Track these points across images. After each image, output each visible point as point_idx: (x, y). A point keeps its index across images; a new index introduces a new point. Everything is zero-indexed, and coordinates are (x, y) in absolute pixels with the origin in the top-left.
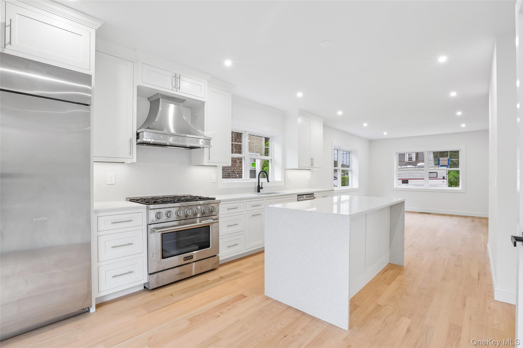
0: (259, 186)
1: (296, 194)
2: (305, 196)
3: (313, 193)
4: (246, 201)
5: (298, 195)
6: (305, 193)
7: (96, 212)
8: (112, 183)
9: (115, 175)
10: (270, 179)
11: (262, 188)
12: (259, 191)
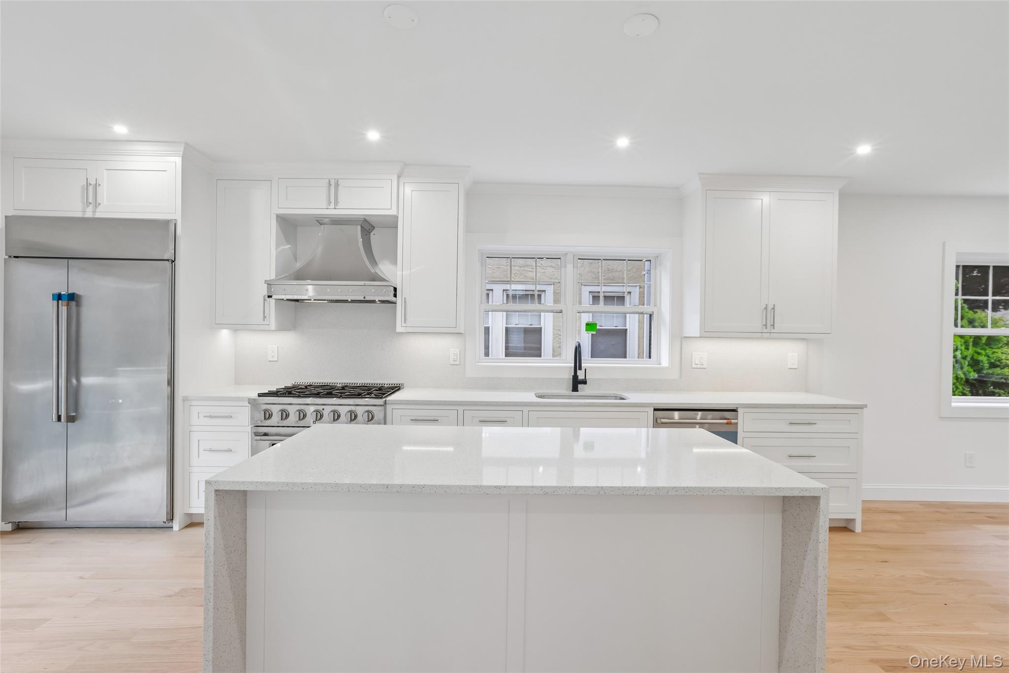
0: (575, 377)
1: (650, 407)
2: (700, 413)
3: (737, 408)
4: (466, 408)
5: (655, 410)
6: (692, 406)
7: (185, 399)
8: (274, 360)
9: (278, 347)
10: (584, 360)
11: (584, 382)
12: (575, 389)
